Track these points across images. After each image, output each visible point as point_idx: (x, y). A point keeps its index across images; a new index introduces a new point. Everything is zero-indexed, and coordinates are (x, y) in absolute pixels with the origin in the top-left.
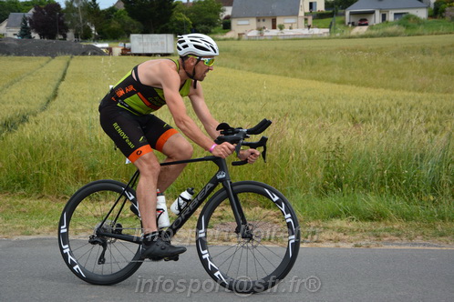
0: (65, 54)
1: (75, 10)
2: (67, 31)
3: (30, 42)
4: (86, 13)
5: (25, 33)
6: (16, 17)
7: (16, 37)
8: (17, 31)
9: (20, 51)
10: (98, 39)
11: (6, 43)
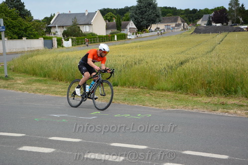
0: (225, 32)
1: (233, 11)
2: (228, 21)
3: (210, 27)
4: (238, 12)
5: (209, 23)
6: (206, 17)
7: (205, 25)
8: (206, 22)
9: (205, 31)
10: (242, 24)
11: (200, 28)
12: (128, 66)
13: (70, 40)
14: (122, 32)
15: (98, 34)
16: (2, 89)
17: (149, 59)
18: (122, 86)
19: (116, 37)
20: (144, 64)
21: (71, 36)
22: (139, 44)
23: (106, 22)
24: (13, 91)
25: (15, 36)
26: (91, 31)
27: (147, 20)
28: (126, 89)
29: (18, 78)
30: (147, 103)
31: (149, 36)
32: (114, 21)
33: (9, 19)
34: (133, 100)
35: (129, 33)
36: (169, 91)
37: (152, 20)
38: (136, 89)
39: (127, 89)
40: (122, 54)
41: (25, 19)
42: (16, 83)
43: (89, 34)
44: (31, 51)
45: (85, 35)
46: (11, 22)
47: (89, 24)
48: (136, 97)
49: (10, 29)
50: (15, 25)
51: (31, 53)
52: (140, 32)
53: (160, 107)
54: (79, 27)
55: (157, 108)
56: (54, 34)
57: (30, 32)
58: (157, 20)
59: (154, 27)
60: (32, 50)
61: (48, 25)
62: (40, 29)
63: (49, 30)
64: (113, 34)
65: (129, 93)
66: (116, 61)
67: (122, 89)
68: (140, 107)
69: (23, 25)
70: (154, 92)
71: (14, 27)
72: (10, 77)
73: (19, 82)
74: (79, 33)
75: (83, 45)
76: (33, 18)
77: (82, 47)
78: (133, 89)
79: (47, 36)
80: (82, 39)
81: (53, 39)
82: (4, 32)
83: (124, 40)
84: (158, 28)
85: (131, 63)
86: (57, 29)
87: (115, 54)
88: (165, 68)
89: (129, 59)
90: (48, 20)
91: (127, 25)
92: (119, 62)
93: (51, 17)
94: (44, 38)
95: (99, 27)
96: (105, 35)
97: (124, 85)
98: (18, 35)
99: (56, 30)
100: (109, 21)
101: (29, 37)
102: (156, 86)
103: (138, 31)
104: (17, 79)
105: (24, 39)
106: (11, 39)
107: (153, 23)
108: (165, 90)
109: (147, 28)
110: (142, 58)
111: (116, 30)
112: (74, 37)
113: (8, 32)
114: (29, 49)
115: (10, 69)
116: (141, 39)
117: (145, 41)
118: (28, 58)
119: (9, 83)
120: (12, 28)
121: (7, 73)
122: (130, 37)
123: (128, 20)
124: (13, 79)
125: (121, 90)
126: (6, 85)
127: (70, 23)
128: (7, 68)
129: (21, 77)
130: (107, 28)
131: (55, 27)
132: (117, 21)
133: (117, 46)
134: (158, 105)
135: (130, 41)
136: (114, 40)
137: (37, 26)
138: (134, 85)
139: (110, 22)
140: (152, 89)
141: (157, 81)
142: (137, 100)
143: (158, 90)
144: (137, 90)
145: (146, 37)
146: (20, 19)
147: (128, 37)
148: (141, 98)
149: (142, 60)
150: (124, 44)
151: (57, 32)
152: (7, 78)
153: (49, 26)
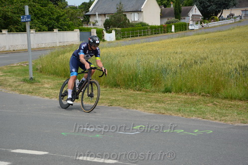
12: (185, 65)
13: (114, 32)
14: (182, 21)
15: (150, 24)
16: (25, 95)
17: (215, 57)
18: (177, 92)
19: (173, 27)
20: (207, 64)
21: (114, 26)
22: (204, 36)
23: (161, 7)
24: (38, 97)
25: (45, 27)
26: (141, 20)
27: (216, 4)
28: (181, 96)
29: (46, 80)
30: (208, 116)
31: (219, 25)
32: (172, 6)
33: (38, 6)
34: (190, 111)
35: (191, 23)
36: (240, 100)
37: (224, 4)
38: (195, 97)
39: (183, 97)
40: (179, 50)
41: (58, 5)
42: (43, 88)
43: (138, 24)
44: (64, 47)
45: (132, 25)
46: (40, 10)
47: (139, 11)
48: (195, 108)
49: (38, 18)
50: (44, 13)
51: (62, 49)
52: (207, 21)
53: (226, 120)
54: (125, 15)
55: (222, 122)
56: (94, 24)
57: (63, 22)
58: (231, 3)
59: (226, 13)
60: (65, 44)
61: (86, 12)
62: (76, 18)
63: (87, 19)
64: (169, 24)
65: (185, 102)
66: (170, 59)
67: (177, 96)
68: (199, 121)
69: (55, 13)
70: (220, 100)
71: (43, 16)
72: (36, 79)
73: (46, 86)
74: (125, 23)
75: (129, 39)
76: (67, 4)
77: (128, 41)
78: (190, 97)
79: (85, 26)
80: (129, 31)
81: (92, 30)
82: (29, 23)
83: (184, 32)
84: (232, 15)
85: (189, 62)
86: (97, 18)
87: (170, 50)
88: (236, 69)
89: (187, 57)
90: (86, 6)
91: (188, 11)
92: (174, 61)
93: (90, 3)
94: (81, 30)
95: (151, 15)
96: (159, 25)
97: (179, 91)
98: (48, 25)
99: (95, 19)
100: (165, 6)
101: (61, 29)
102: (223, 92)
103: (204, 19)
104: (45, 82)
105: (56, 30)
106: (39, 31)
107: (225, 8)
108: (235, 99)
109: (216, 15)
110: (205, 55)
111: (173, 19)
112: (119, 29)
113: (36, 21)
114: (62, 44)
115: (37, 69)
116: (207, 30)
117: (213, 32)
118: (59, 56)
119: (34, 87)
120: (41, 16)
121: (32, 74)
122: (193, 28)
123: (191, 5)
124: (39, 82)
125: (175, 97)
126: (31, 90)
127: (114, 10)
128: (33, 68)
129: (49, 80)
130: (163, 16)
131: (95, 15)
132: (175, 7)
133: (174, 40)
134: (223, 118)
135: (193, 33)
136: (171, 32)
137: (72, 14)
138: (192, 91)
139: (167, 8)
140: (217, 97)
141: (224, 87)
142: (195, 111)
143: (226, 98)
144: (197, 97)
145: (215, 27)
146: (51, 5)
147: (190, 27)
148: (201, 108)
149: (205, 59)
150: (184, 36)
151: (97, 22)
152: (32, 81)
153: (88, 13)
